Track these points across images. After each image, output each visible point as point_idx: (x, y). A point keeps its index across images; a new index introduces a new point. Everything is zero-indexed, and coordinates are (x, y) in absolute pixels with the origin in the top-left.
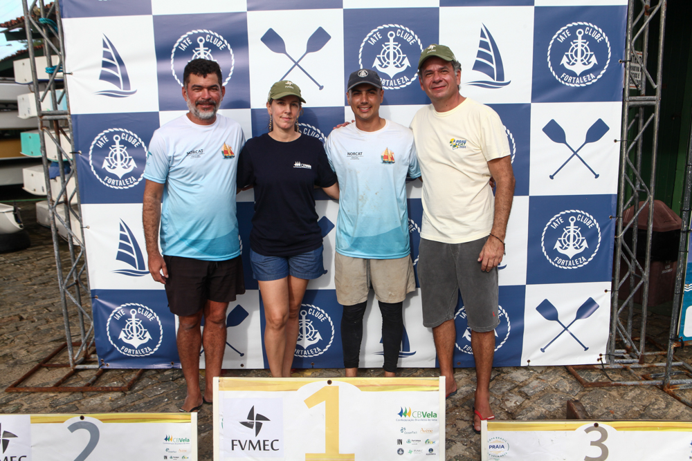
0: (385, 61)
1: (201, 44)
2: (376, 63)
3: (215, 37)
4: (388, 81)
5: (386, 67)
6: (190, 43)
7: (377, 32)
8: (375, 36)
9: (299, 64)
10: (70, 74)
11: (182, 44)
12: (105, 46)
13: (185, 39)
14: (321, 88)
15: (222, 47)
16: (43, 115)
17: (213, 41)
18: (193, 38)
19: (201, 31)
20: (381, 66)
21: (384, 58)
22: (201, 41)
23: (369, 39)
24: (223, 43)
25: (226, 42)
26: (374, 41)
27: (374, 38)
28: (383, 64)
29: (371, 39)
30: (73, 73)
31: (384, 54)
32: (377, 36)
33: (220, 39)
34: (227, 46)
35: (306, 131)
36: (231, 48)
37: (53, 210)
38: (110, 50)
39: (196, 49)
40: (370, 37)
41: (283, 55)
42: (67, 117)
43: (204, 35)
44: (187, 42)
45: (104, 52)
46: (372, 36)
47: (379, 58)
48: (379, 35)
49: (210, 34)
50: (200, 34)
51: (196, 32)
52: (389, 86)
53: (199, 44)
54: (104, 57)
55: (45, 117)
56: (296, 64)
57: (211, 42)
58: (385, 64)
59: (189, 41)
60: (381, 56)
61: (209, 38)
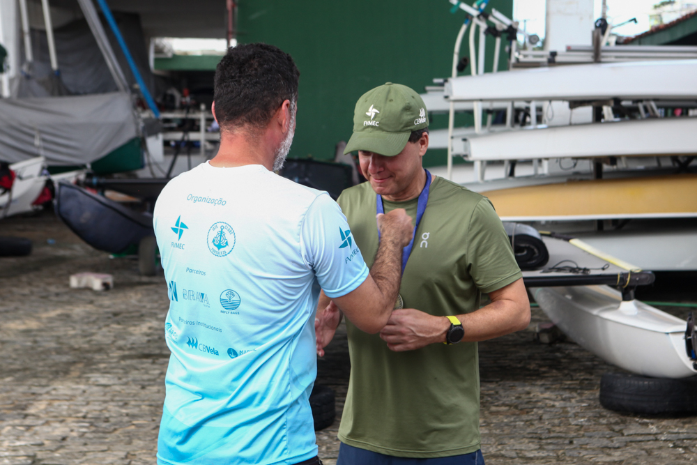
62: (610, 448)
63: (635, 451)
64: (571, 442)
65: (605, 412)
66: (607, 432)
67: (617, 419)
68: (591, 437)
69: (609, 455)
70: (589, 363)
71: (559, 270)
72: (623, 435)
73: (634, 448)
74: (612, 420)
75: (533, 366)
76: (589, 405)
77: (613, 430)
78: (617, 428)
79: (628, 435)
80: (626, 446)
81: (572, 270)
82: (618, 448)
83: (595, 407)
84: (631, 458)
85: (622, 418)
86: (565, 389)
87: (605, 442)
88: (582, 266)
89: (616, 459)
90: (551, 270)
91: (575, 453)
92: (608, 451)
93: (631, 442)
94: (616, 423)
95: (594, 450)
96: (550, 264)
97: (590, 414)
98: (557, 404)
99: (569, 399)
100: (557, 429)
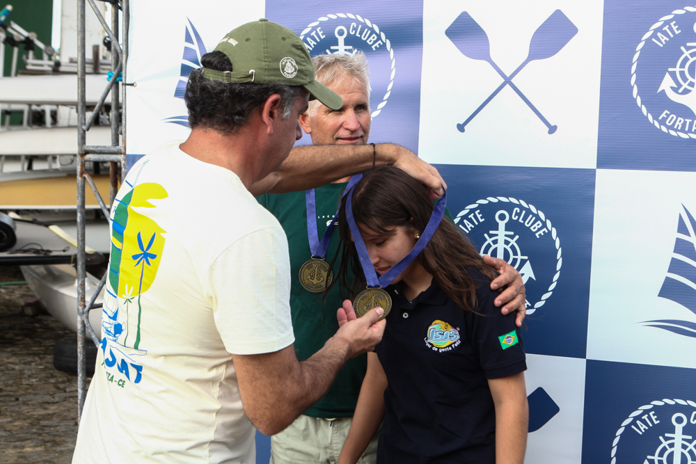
0: (685, 79)
1: (341, 40)
2: (667, 84)
3: (364, 26)
4: (688, 121)
5: (686, 92)
6: (323, 37)
7: (671, 20)
8: (666, 28)
9: (513, 81)
10: (132, 85)
11: (308, 39)
12: (188, 39)
13: (314, 28)
14: (552, 129)
15: (377, 44)
16: (87, 152)
17: (361, 33)
18: (328, 27)
19: (342, 15)
20: (675, 90)
21: (682, 74)
22: (341, 33)
23: (654, 35)
24: (379, 38)
25: (383, 36)
26: (664, 39)
27: (665, 33)
28: (680, 86)
29: (659, 34)
30: (138, 84)
31: (683, 66)
32: (671, 29)
33: (373, 32)
34: (385, 44)
35: (517, 214)
36: (392, 46)
37: (84, 316)
38: (195, 47)
39: (332, 48)
40: (656, 30)
41: (485, 63)
42: (121, 157)
43: (347, 22)
44: (317, 34)
45: (186, 48)
46: (659, 29)
47: (673, 75)
48: (675, 28)
49: (357, 21)
50: (340, 21)
51: (333, 17)
52: (690, 131)
53: (337, 40)
54: (184, 58)
55: (88, 157)
56: (508, 81)
57: (358, 35)
58: (685, 85)
59: (320, 33)
60: (677, 70)
61: (355, 29)
62: (48, 403)
63: (70, 405)
64: (17, 399)
65: (57, 373)
66: (52, 389)
67: (65, 379)
68: (35, 394)
69: (45, 409)
70: (61, 332)
71: (25, 251)
72: (65, 392)
73: (71, 402)
74: (60, 380)
75: (10, 335)
76: (46, 368)
77: (58, 388)
78: (62, 386)
79: (69, 392)
80: (64, 401)
81: (37, 251)
82: (57, 402)
83: (51, 369)
84: (65, 410)
85: (70, 377)
86: (29, 355)
87: (48, 398)
88: (45, 248)
89: (50, 412)
90: (17, 251)
91: (17, 409)
92: (46, 406)
93: (70, 397)
94: (63, 382)
95: (33, 405)
96: (17, 247)
97: (43, 375)
98: (17, 367)
99: (29, 363)
100: (9, 388)
